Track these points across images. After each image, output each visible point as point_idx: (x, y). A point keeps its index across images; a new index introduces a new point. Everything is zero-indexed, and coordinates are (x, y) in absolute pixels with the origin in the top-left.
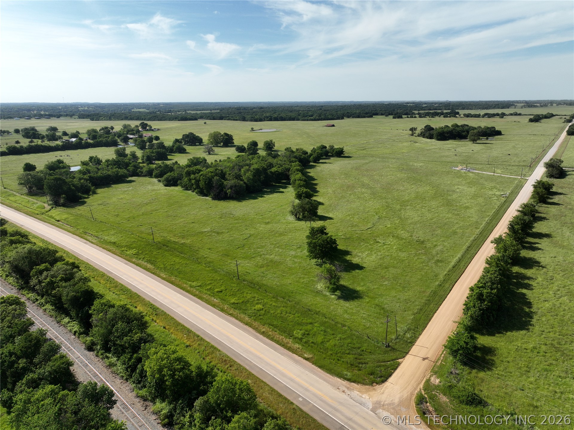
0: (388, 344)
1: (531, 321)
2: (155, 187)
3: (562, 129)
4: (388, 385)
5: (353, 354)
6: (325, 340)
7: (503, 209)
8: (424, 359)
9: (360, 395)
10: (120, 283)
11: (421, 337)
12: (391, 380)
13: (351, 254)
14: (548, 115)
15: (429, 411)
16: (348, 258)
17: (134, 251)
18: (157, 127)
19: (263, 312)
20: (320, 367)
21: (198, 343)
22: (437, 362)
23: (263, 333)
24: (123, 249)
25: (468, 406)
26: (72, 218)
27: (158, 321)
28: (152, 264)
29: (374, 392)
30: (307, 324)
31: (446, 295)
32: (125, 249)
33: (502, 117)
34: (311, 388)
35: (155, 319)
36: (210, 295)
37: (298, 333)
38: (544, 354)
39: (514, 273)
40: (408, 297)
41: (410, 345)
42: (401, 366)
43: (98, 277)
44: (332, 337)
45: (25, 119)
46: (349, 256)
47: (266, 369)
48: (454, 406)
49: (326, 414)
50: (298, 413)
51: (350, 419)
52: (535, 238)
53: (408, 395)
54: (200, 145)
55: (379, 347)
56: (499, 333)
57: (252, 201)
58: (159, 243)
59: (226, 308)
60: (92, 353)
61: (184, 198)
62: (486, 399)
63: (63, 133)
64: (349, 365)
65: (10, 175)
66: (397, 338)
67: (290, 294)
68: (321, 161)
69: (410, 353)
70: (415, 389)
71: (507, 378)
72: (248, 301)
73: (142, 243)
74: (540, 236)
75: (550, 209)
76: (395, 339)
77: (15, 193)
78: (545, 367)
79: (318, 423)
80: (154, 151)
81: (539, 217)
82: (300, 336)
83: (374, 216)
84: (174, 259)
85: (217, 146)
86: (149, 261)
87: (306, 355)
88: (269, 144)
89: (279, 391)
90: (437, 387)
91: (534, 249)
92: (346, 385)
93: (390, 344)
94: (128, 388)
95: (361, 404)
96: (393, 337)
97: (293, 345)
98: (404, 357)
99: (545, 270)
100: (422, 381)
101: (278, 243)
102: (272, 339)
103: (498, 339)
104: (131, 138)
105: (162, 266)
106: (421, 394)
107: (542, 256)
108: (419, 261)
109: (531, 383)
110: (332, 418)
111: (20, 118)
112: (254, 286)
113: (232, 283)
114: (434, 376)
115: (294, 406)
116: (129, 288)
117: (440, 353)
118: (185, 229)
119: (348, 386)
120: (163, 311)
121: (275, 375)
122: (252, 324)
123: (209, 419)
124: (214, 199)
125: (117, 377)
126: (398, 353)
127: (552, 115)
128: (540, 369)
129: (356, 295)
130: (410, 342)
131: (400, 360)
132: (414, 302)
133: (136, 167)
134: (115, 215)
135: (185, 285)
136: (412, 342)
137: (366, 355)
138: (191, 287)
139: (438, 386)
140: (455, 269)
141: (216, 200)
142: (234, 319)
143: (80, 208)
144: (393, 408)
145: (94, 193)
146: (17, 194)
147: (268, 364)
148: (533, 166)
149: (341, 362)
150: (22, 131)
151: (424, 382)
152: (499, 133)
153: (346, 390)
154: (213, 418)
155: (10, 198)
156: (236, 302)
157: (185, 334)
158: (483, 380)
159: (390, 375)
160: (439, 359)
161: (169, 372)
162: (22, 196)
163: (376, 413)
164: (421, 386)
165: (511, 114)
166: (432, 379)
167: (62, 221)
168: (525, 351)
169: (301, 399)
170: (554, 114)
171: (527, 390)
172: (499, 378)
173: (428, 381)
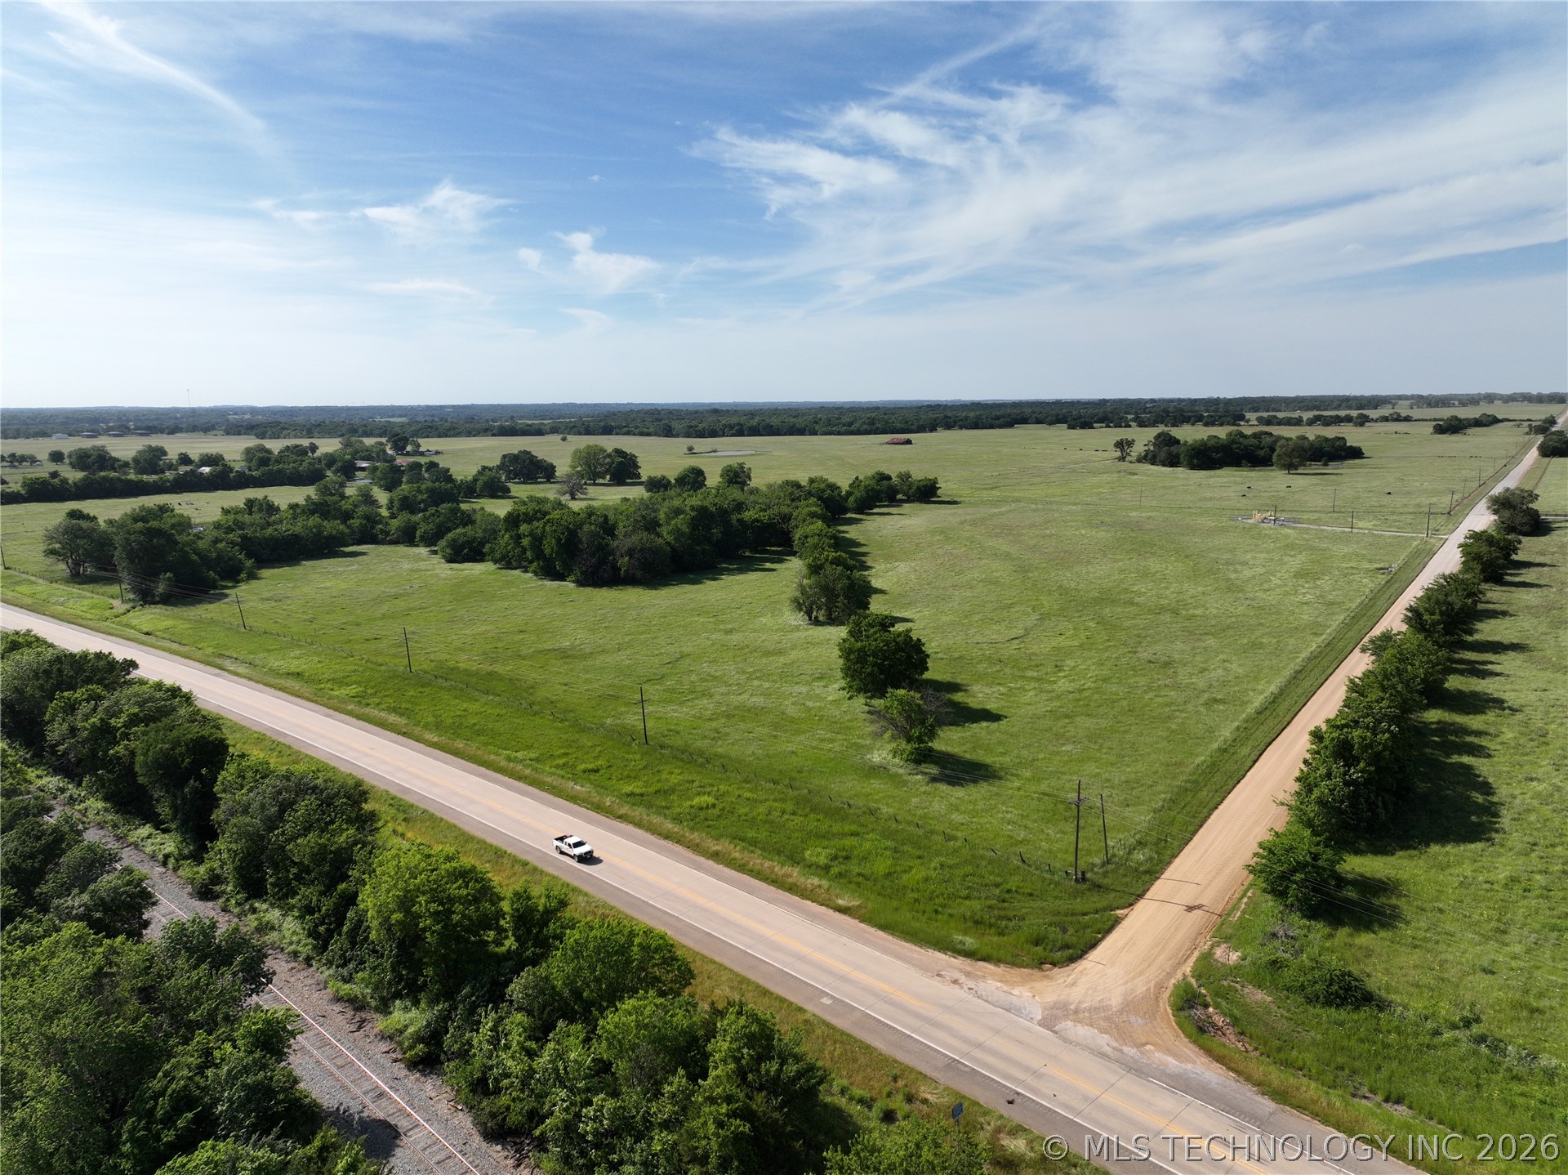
0: (1083, 873)
1: (1496, 823)
2: (422, 565)
3: (1526, 448)
4: (1089, 966)
5: (979, 899)
6: (898, 868)
7: (1386, 596)
8: (1190, 909)
9: (1005, 988)
10: (307, 755)
11: (1177, 861)
12: (1095, 955)
13: (966, 691)
14: (1484, 420)
15: (1214, 1025)
16: (958, 697)
17: (353, 690)
18: (433, 449)
19: (716, 811)
20: (883, 927)
21: (524, 878)
22: (1228, 915)
23: (715, 856)
24: (322, 686)
25: (1333, 1010)
26: (187, 626)
27: (409, 835)
28: (402, 715)
29: (1045, 983)
30: (844, 835)
31: (1242, 773)
32: (329, 685)
33: (1362, 425)
34: (856, 975)
35: (400, 829)
36: (563, 777)
37: (818, 854)
38: (1545, 892)
39: (1432, 723)
40: (1133, 776)
41: (1147, 878)
42: (1125, 924)
43: (244, 743)
44: (918, 862)
45: (83, 436)
46: (960, 694)
47: (725, 936)
48: (1289, 1011)
49: (904, 1034)
50: (818, 1032)
51: (979, 1046)
52: (1482, 651)
53: (1149, 989)
54: (549, 481)
55: (1057, 884)
56: (1406, 847)
57: (687, 588)
58: (426, 672)
59: (608, 804)
60: (210, 904)
61: (500, 584)
62: (1383, 994)
63: (180, 459)
64: (970, 924)
65: (25, 541)
66: (1108, 863)
67: (794, 775)
68: (876, 510)
69: (1149, 895)
70: (1169, 975)
71: (1441, 947)
72: (673, 790)
73: (377, 675)
74: (1498, 647)
75: (1516, 595)
76: (1103, 865)
77: (33, 579)
78: (1553, 921)
79: (880, 1054)
80: (423, 487)
81: (1487, 611)
82: (822, 860)
83: (1028, 614)
84: (465, 705)
85: (595, 484)
86: (394, 710)
87: (840, 902)
88: (736, 475)
89: (761, 982)
90: (1234, 971)
91: (1485, 675)
92: (962, 967)
93: (1088, 875)
94: (309, 981)
95: (1008, 1010)
96: (1097, 861)
97: (802, 880)
98: (1131, 905)
99: (1519, 716)
100: (1188, 957)
101: (761, 670)
102: (742, 868)
103: (1405, 862)
104: (363, 469)
105: (431, 719)
106: (1189, 985)
107: (1508, 687)
108: (1160, 700)
109: (1515, 957)
110: (922, 1043)
111: (70, 435)
112: (689, 757)
113: (628, 753)
114: (1223, 946)
115: (807, 1016)
116: (333, 764)
117: (1237, 895)
118: (500, 645)
119: (969, 969)
120: (425, 811)
121: (749, 948)
122: (684, 836)
123: (549, 1027)
124: (581, 583)
125: (280, 956)
126: (1113, 895)
127: (1495, 421)
128: (1537, 926)
129: (982, 772)
130: (1147, 872)
131: (1119, 912)
132: (1151, 786)
133: (372, 519)
134: (305, 620)
135: (492, 757)
136: (1153, 872)
137: (1019, 901)
138: (509, 759)
139: (1237, 967)
140: (1262, 717)
141: (589, 585)
142: (631, 828)
143: (211, 607)
144: (1107, 1019)
145: (252, 576)
146: (40, 581)
147: (728, 922)
148: (1456, 515)
149: (945, 917)
150: (70, 456)
151: (1194, 958)
152: (1356, 453)
153: (962, 979)
154: (561, 1024)
155: (18, 588)
156: (638, 791)
157: (489, 861)
158: (1369, 953)
159: (1093, 945)
160: (1235, 908)
161: (433, 906)
162: (54, 585)
163: (1056, 1028)
164: (1187, 969)
165: (1385, 419)
166: (1219, 952)
167: (158, 633)
168: (1487, 886)
169: (826, 1001)
170: (1500, 417)
171: (1504, 973)
172: (1415, 947)
173: (1207, 956)
